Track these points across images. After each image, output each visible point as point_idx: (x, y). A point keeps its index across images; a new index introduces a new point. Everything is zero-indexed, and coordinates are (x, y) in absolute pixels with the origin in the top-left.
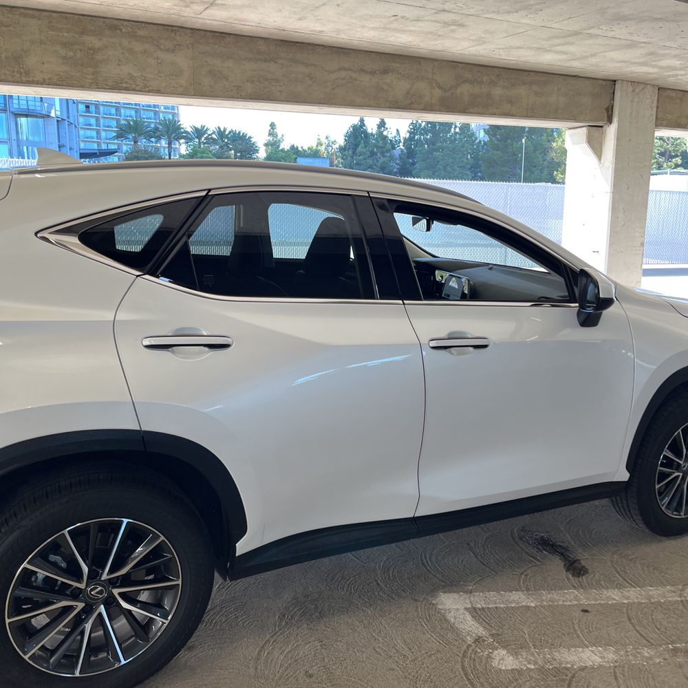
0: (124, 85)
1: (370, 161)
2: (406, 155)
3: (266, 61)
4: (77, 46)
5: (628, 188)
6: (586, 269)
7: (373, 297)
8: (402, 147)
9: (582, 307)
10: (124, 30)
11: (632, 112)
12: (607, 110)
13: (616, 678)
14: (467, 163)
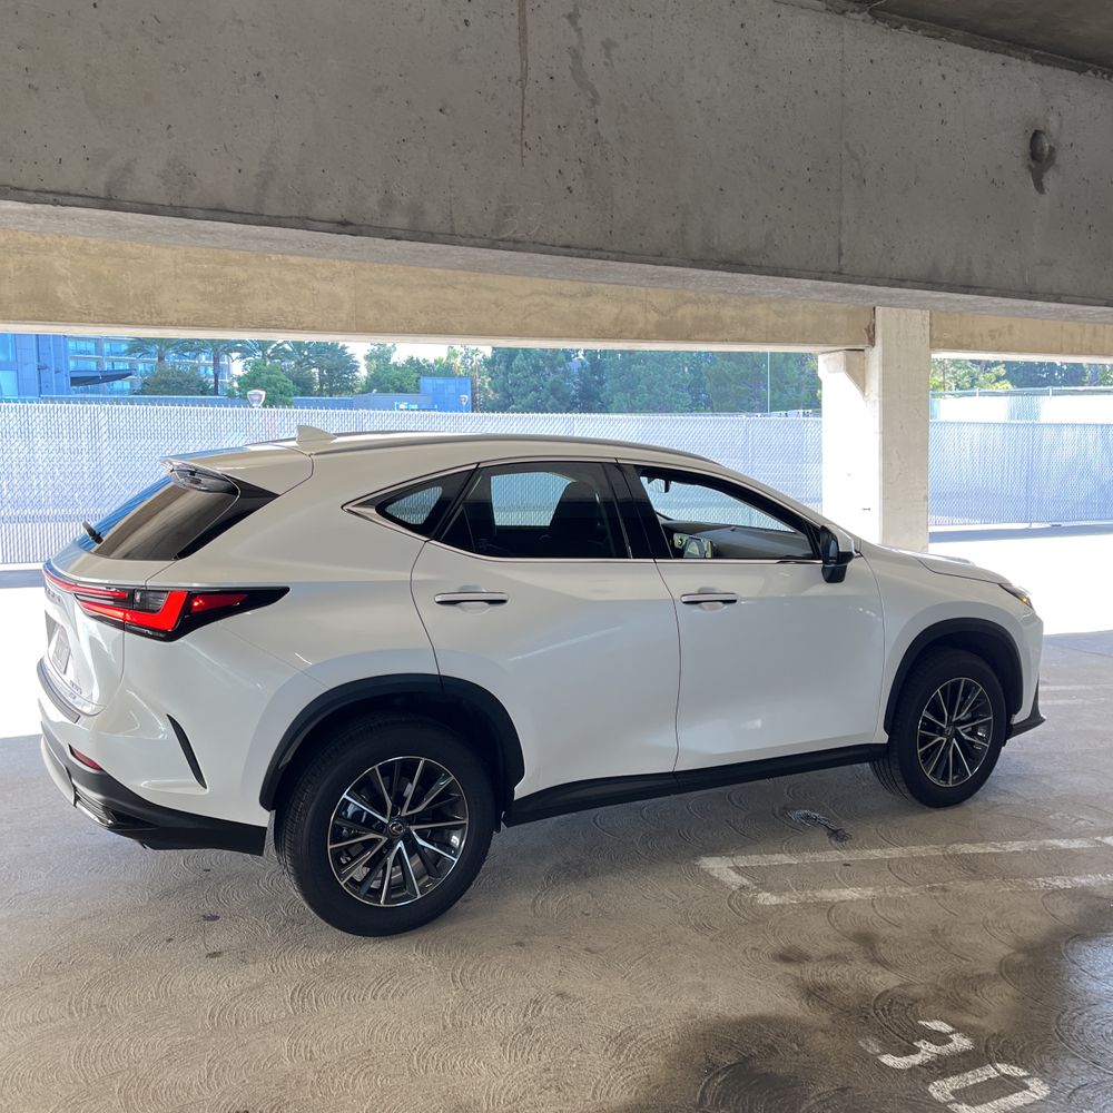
0: (273, 323)
1: (533, 380)
2: (589, 370)
3: (443, 287)
4: (217, 280)
5: (902, 427)
6: (826, 525)
7: (626, 556)
8: (581, 357)
9: (825, 563)
10: (273, 258)
11: (899, 333)
12: (868, 330)
13: (874, 907)
14: (684, 380)
